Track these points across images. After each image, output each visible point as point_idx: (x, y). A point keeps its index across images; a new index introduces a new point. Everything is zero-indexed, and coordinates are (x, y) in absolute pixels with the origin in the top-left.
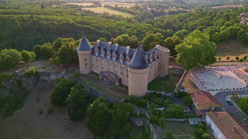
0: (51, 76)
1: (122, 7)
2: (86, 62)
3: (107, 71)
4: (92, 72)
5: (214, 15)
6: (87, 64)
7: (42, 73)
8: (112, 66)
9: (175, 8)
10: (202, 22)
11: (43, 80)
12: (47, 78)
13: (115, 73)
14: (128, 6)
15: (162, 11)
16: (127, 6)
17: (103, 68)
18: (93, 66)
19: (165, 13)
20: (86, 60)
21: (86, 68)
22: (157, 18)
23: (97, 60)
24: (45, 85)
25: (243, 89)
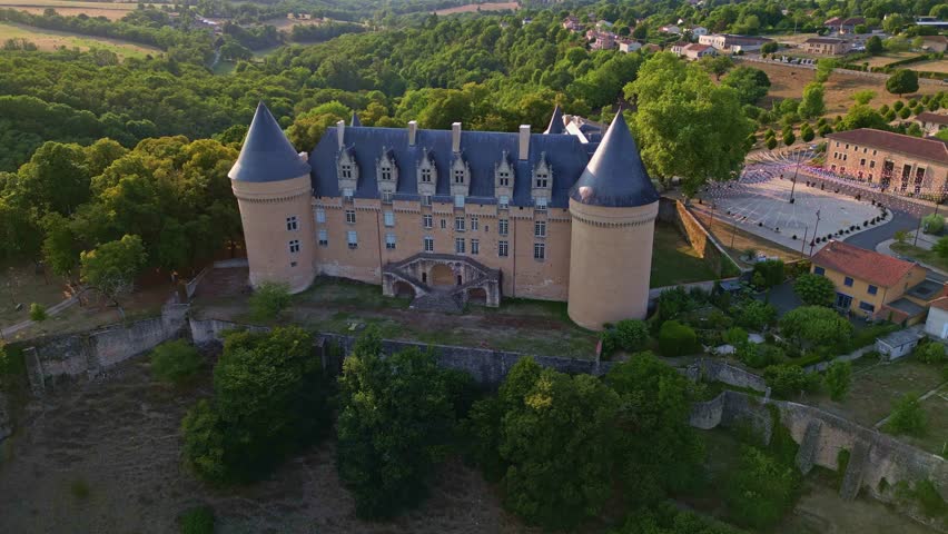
0: (100, 347)
1: (83, 17)
2: (293, 235)
3: (419, 255)
4: (323, 280)
5: (491, 31)
6: (300, 243)
7: (38, 344)
8: (450, 223)
9: (307, 16)
10: (462, 58)
11: (48, 379)
12: (74, 366)
13: (468, 253)
14: (114, 14)
15: (268, 28)
16: (106, 14)
17: (391, 247)
18: (323, 247)
19: (282, 36)
20: (292, 225)
21: (293, 264)
22: (269, 56)
23: (351, 218)
24: (80, 404)
25: (873, 223)
